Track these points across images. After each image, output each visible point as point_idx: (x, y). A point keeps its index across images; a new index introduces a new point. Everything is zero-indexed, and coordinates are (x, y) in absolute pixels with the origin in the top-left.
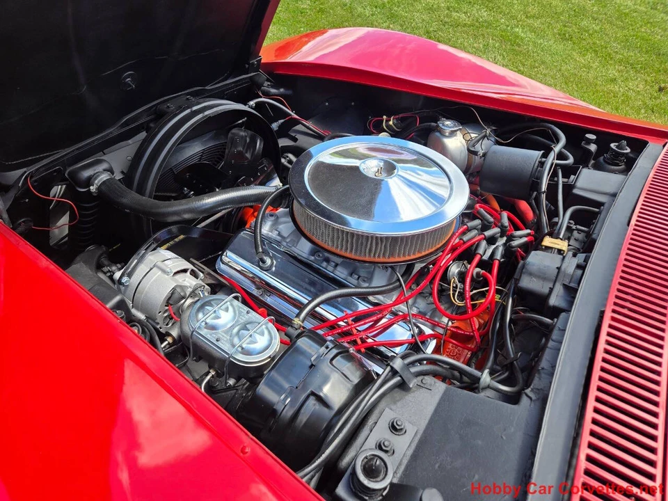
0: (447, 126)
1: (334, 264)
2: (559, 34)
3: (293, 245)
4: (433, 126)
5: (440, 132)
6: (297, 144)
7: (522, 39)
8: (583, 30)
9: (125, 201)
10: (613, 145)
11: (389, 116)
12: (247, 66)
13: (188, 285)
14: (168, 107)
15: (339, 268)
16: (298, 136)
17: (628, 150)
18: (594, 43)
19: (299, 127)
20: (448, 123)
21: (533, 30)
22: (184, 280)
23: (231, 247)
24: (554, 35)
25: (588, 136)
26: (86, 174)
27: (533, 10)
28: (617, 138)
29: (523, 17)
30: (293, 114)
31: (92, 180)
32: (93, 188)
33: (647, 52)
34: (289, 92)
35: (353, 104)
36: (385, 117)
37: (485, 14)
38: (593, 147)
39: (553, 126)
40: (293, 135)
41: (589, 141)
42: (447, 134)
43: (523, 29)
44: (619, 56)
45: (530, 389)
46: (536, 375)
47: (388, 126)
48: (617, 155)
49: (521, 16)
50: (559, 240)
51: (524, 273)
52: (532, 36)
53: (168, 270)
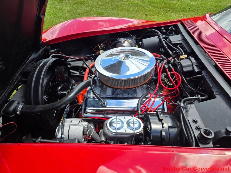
0: (122, 40)
1: (121, 94)
2: (112, 8)
3: (105, 95)
4: (117, 42)
5: (120, 43)
6: (72, 65)
7: (103, 13)
8: (117, 5)
9: (37, 110)
10: (169, 28)
11: (100, 44)
12: (39, 45)
13: (85, 125)
14: (28, 69)
15: (124, 95)
16: (71, 63)
17: (174, 28)
18: (122, 8)
19: (69, 60)
20: (122, 39)
21: (104, 9)
22: (83, 124)
23: (88, 105)
24: (110, 9)
25: (162, 28)
26: (12, 108)
27: (100, 3)
28: (170, 26)
29: (99, 6)
30: (66, 56)
31: (16, 109)
32: (18, 113)
33: (136, 7)
34: (58, 49)
35: (83, 45)
36: (99, 45)
37: (87, 8)
38: (164, 31)
39: (151, 29)
40: (69, 63)
41: (163, 30)
42: (123, 43)
43: (101, 9)
44: (131, 10)
45: (214, 93)
46: (212, 89)
47: (101, 47)
48: (172, 30)
49: (98, 6)
50: (184, 55)
51: (183, 67)
52: (105, 11)
53: (76, 124)
